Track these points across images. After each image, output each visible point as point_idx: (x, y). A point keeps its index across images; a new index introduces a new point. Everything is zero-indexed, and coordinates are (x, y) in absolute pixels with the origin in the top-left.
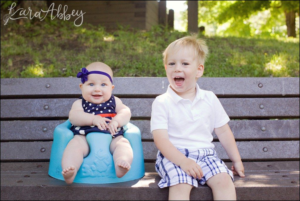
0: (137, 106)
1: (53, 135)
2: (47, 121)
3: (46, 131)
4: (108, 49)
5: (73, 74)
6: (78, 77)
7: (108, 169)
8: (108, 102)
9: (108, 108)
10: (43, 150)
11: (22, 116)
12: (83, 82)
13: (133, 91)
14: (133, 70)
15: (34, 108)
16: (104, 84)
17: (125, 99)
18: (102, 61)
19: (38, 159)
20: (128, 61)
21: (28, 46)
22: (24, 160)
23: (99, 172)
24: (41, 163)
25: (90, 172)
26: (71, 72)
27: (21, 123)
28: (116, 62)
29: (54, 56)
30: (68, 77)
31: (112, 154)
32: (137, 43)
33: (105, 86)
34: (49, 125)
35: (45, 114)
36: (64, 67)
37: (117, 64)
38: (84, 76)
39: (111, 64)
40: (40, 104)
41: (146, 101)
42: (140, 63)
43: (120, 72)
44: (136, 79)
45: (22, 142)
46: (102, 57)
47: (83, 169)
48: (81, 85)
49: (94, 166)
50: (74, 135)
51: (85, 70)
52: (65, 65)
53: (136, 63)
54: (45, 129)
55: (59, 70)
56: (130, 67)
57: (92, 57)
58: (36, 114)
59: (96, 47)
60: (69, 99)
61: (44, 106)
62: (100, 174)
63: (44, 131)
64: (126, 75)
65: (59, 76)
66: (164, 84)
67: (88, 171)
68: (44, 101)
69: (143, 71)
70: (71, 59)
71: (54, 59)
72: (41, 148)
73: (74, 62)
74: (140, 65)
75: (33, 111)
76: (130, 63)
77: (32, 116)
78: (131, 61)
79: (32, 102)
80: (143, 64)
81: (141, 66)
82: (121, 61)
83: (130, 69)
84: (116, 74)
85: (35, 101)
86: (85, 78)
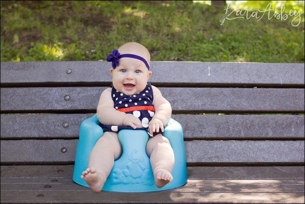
0: (179, 97)
1: (79, 132)
2: (68, 114)
3: (67, 127)
4: (139, 25)
5: (103, 57)
6: (109, 60)
7: (144, 175)
8: (144, 92)
9: (144, 99)
10: (64, 150)
11: (38, 109)
12: (114, 66)
13: (175, 78)
14: (174, 53)
15: (53, 98)
16: (139, 71)
17: (165, 88)
18: (138, 42)
19: (59, 161)
20: (169, 41)
21: (35, 19)
22: (42, 162)
23: (133, 177)
24: (62, 166)
25: (121, 177)
26: (101, 55)
27: (37, 117)
28: (154, 43)
29: (75, 34)
30: (97, 60)
31: (149, 157)
32: (172, 19)
33: (140, 73)
34: (71, 120)
35: (66, 106)
36: (93, 47)
37: (156, 46)
38: (115, 60)
39: (149, 45)
40: (59, 94)
41: (189, 91)
42: (183, 44)
43: (159, 55)
44: (178, 64)
45: (38, 140)
46: (139, 37)
47: (114, 174)
48: (112, 71)
49: (127, 170)
50: (104, 132)
51: (116, 52)
52: (95, 46)
53: (179, 44)
54: (66, 125)
55: (87, 52)
56: (171, 49)
57: (126, 37)
58: (55, 106)
59: (124, 23)
60: (99, 88)
61: (64, 96)
62: (134, 181)
63: (64, 127)
64: (166, 59)
65: (87, 59)
66: (210, 70)
67: (121, 176)
68: (65, 90)
69: (187, 54)
70: (101, 38)
71: (76, 38)
72: (61, 147)
73: (105, 43)
74: (183, 46)
75: (51, 103)
76: (172, 44)
77: (50, 109)
78: (173, 42)
79: (50, 91)
80: (187, 45)
81: (184, 48)
82: (160, 42)
83: (171, 51)
84: (155, 57)
85: (54, 91)
86: (116, 63)
